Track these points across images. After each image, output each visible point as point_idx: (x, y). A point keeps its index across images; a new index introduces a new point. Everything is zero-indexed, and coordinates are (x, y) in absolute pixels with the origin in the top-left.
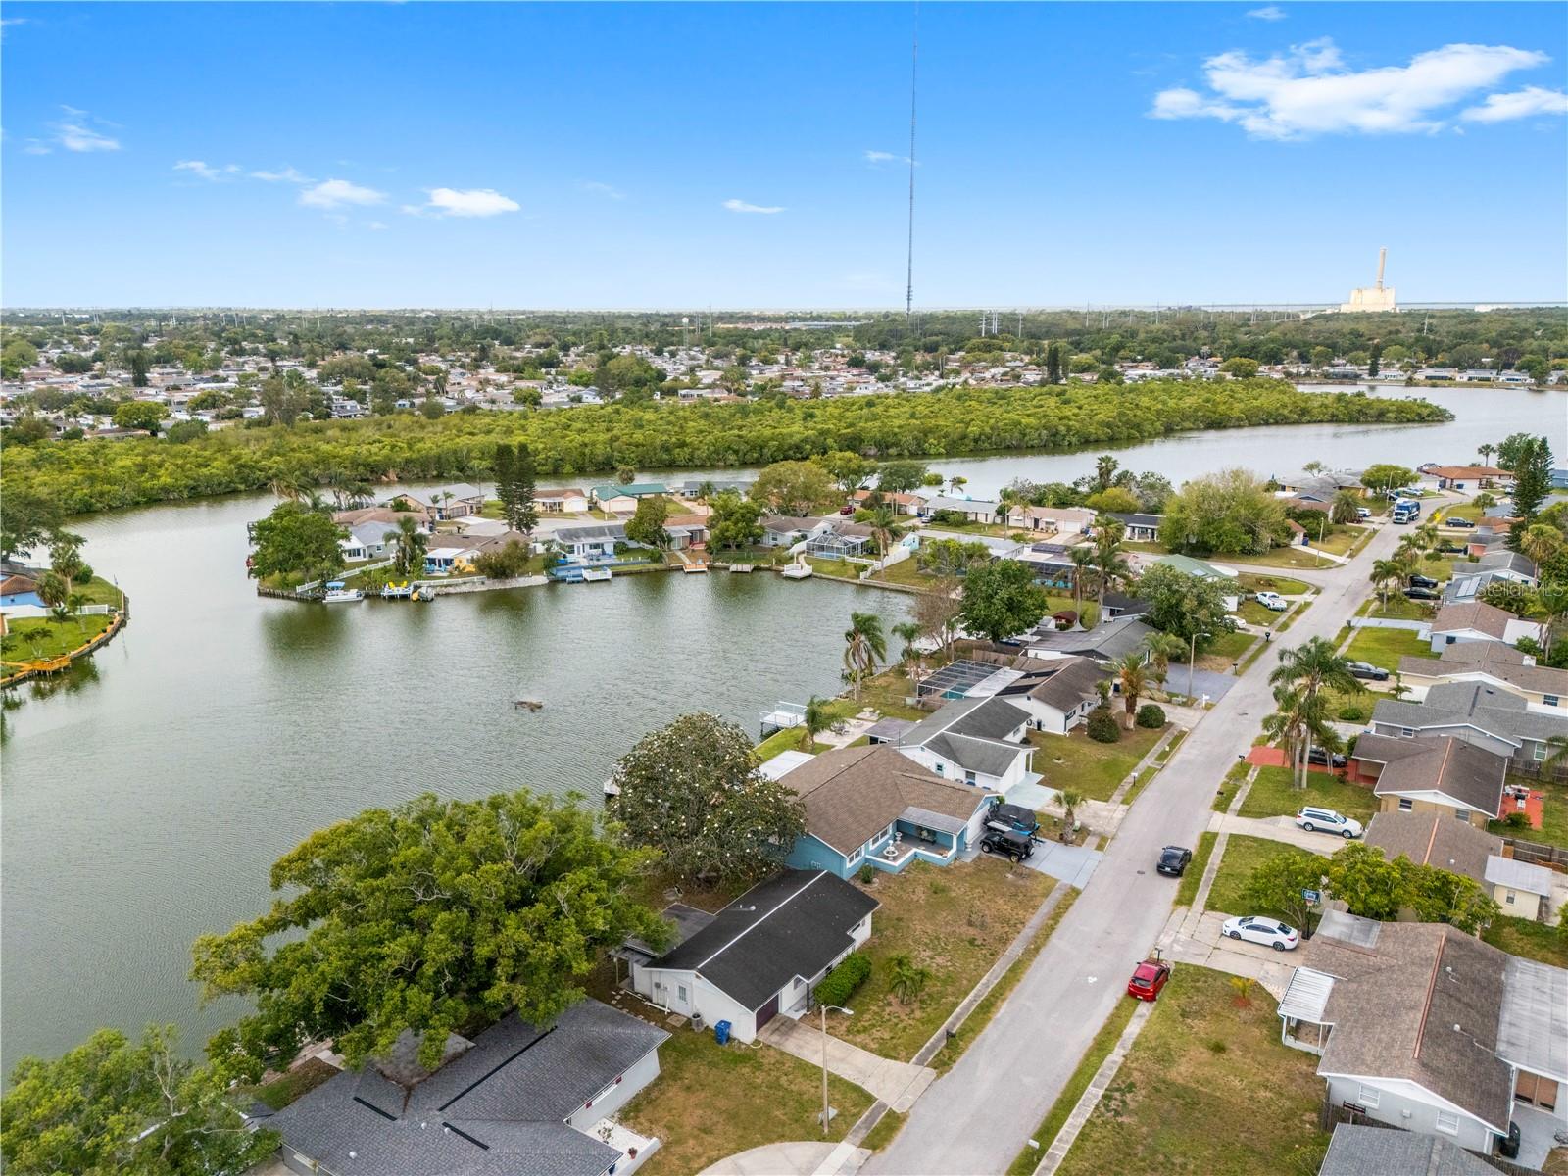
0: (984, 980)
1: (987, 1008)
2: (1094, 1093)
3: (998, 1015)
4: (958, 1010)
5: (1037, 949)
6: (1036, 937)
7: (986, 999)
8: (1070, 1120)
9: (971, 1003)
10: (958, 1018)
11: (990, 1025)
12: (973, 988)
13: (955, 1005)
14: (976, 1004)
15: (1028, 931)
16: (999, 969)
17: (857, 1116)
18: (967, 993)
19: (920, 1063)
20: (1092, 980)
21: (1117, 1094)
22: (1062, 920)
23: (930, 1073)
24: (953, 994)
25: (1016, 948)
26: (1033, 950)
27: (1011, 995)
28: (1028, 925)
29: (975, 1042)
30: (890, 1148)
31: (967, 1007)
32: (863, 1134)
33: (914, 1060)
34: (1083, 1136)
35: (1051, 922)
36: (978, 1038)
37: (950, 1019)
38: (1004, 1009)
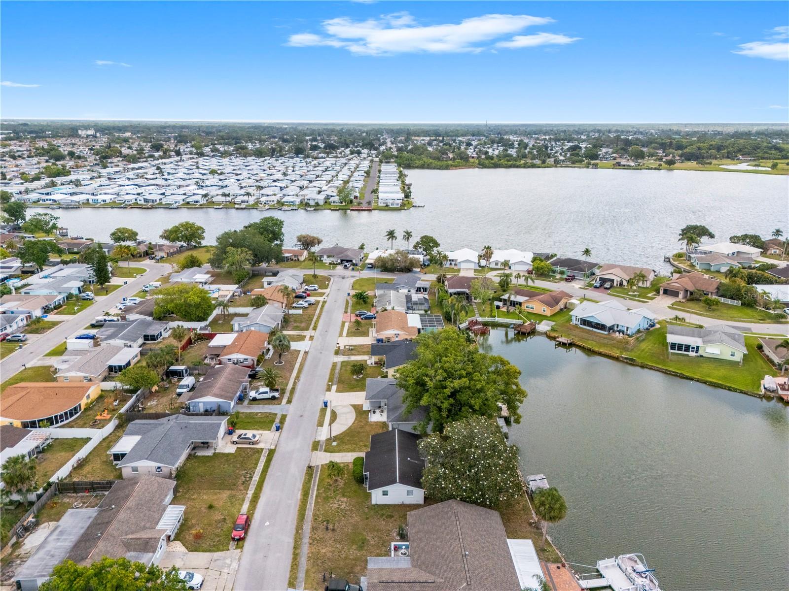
0: (313, 505)
1: (306, 494)
2: (256, 478)
3: (300, 492)
4: (316, 488)
5: (297, 532)
6: (301, 539)
7: (308, 497)
8: (262, 468)
9: (313, 493)
10: (314, 485)
11: (301, 487)
12: (315, 500)
13: (318, 490)
14: (310, 494)
15: (306, 540)
16: (309, 514)
17: (326, 446)
18: (316, 496)
19: (318, 466)
20: (267, 524)
21: (248, 479)
22: (292, 556)
23: (313, 464)
24: (321, 493)
25: (307, 527)
26: (299, 528)
27: (299, 503)
28: (307, 545)
29: (303, 479)
30: (311, 443)
31: (313, 491)
32: (321, 443)
33: (320, 466)
34: (256, 464)
35: (297, 552)
36: (303, 481)
37: (317, 484)
38: (299, 496)
